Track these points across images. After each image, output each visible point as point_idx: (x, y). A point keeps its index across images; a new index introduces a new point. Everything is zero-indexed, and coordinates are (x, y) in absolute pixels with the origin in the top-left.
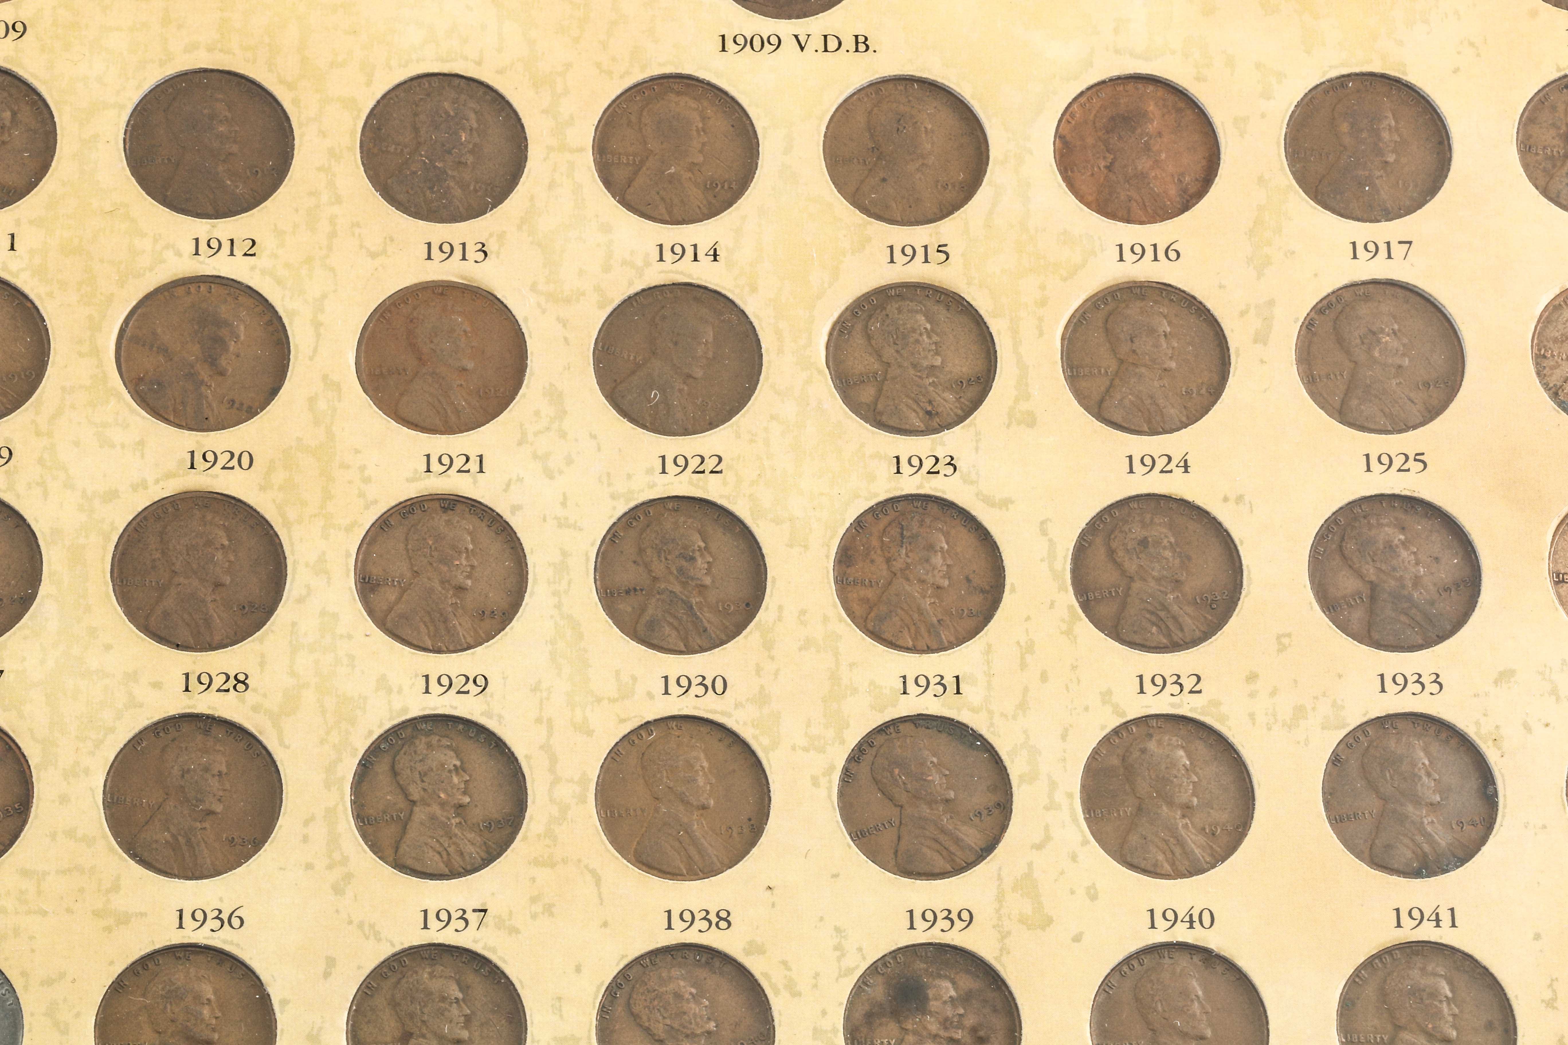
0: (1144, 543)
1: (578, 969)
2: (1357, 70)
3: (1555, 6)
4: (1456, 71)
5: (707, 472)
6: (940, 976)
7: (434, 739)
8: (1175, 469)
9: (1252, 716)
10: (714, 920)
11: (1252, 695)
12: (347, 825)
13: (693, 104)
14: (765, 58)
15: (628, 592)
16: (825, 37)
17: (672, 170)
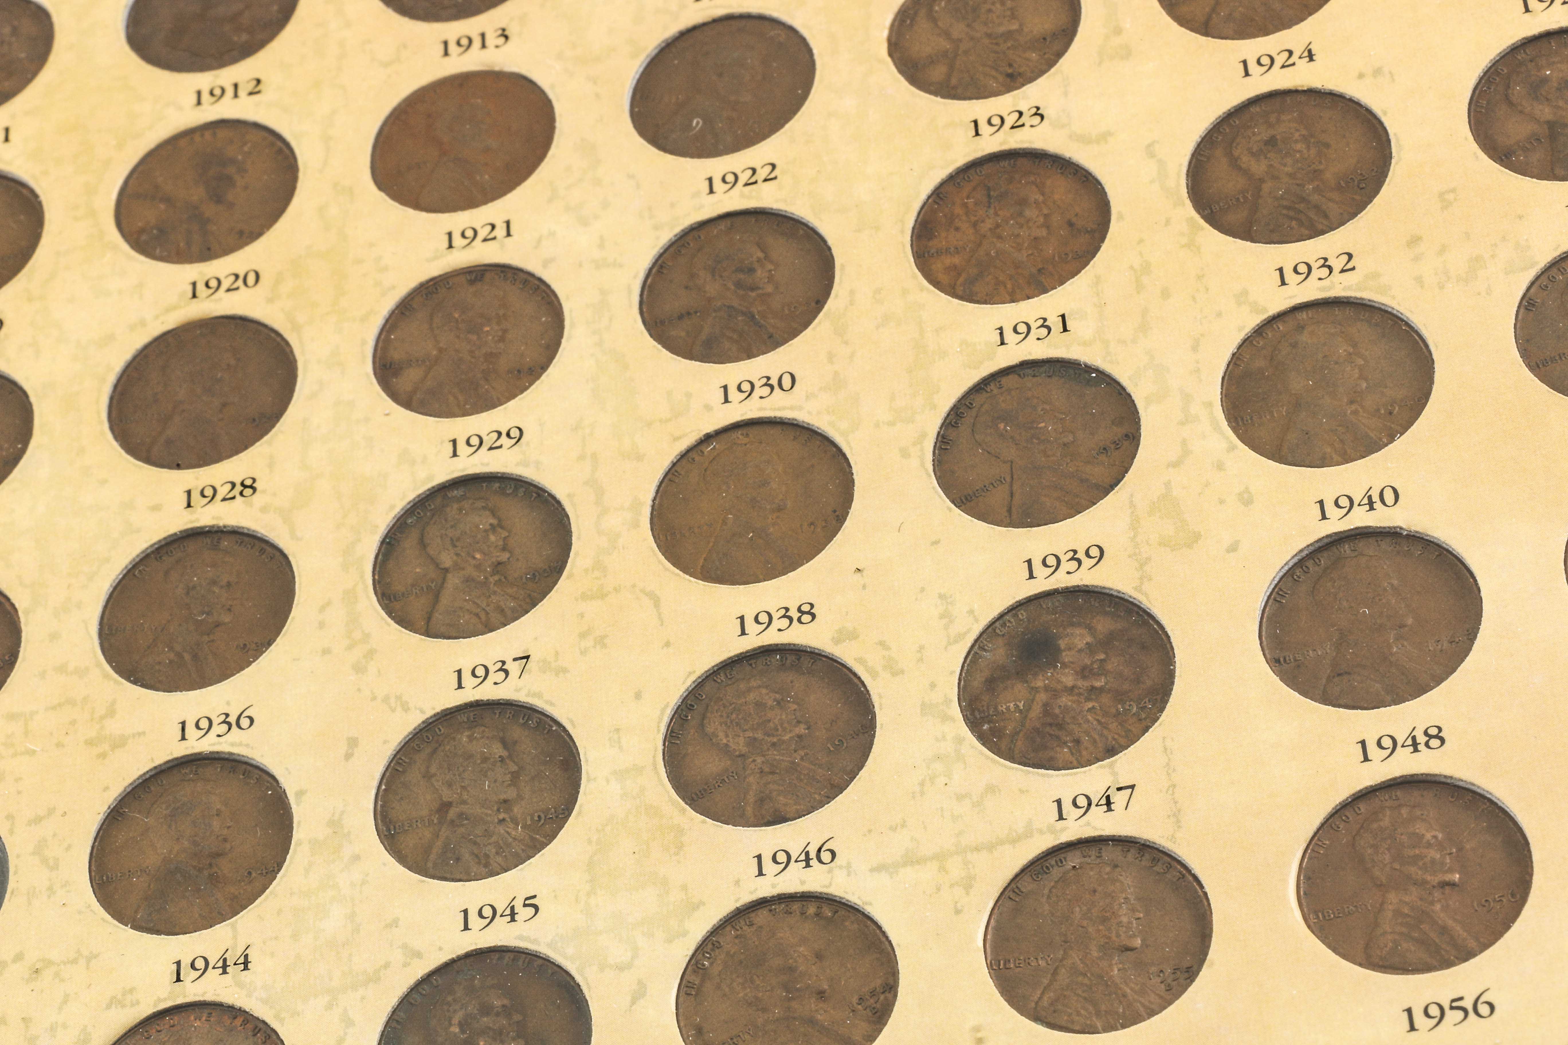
0: (1271, 142)
1: (638, 696)
5: (760, 182)
6: (1072, 625)
7: (467, 502)
8: (1298, 62)
9: (1419, 280)
10: (795, 614)
11: (1417, 259)
12: (369, 602)
15: (681, 317)
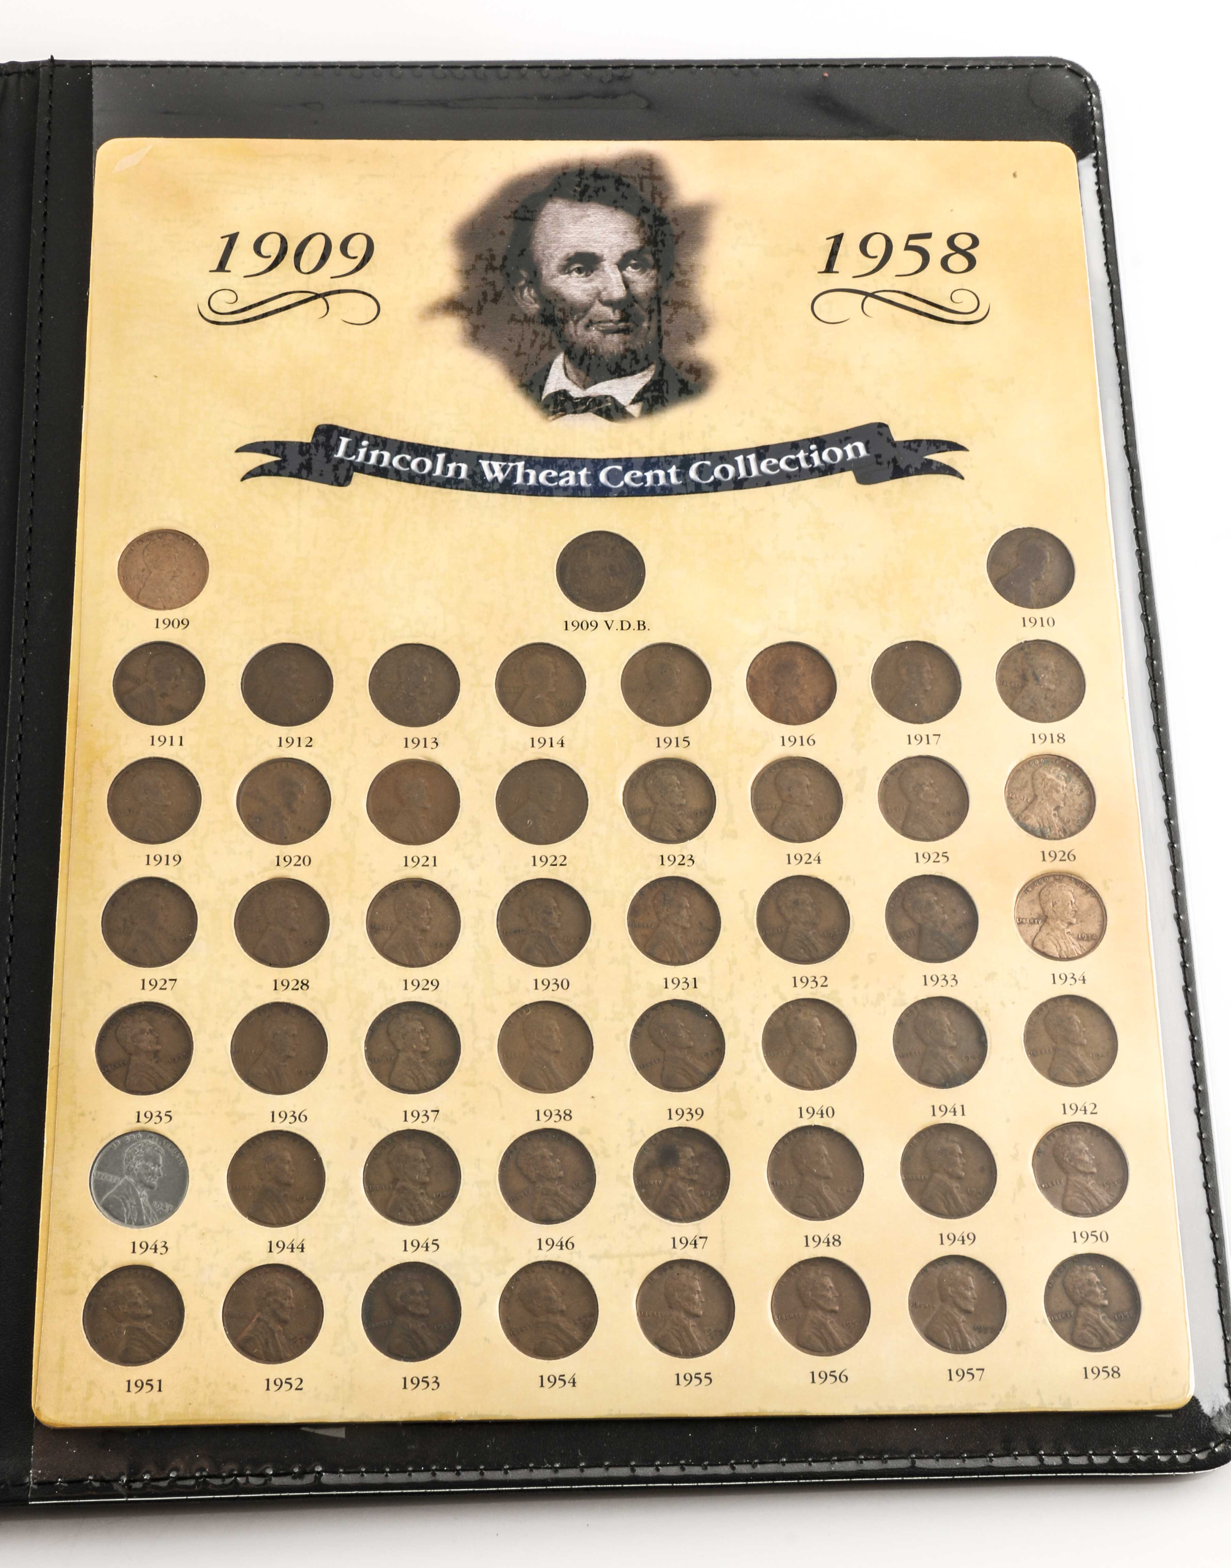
0: (796, 902)
1: (488, 1143)
2: (910, 640)
3: (1015, 604)
4: (963, 640)
5: (558, 865)
6: (685, 1145)
7: (410, 1015)
8: (813, 862)
9: (855, 999)
10: (563, 1115)
11: (855, 987)
12: (363, 1063)
13: (550, 659)
14: (589, 633)
15: (515, 932)
16: (622, 622)
17: (539, 696)
